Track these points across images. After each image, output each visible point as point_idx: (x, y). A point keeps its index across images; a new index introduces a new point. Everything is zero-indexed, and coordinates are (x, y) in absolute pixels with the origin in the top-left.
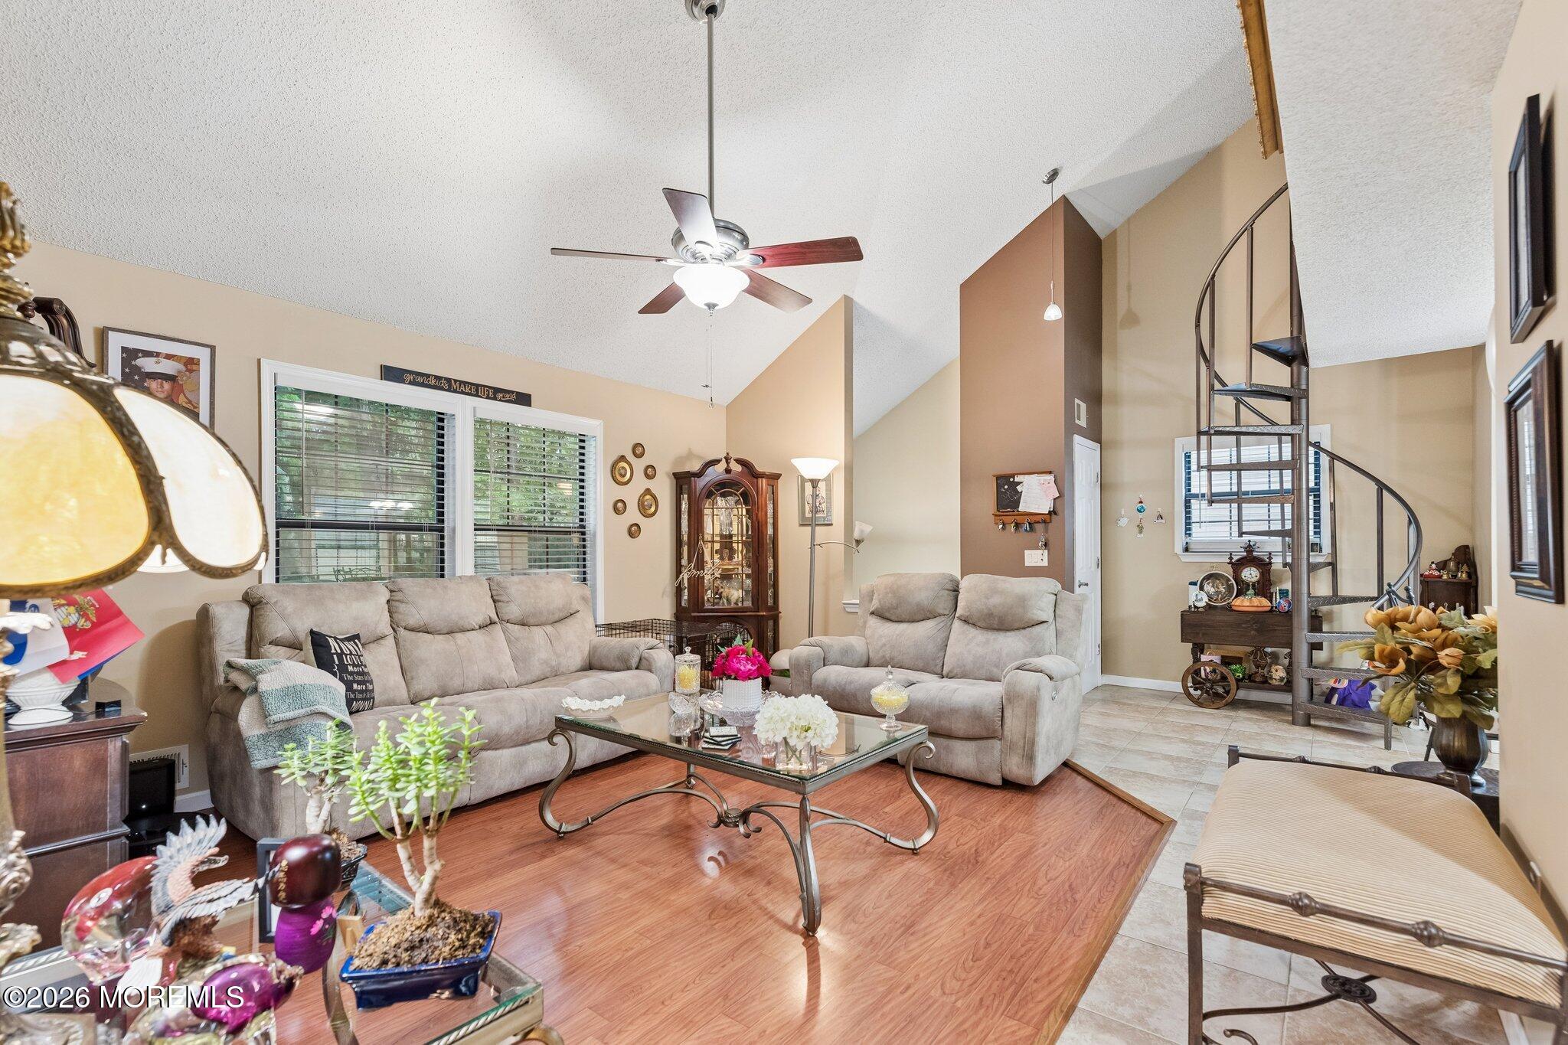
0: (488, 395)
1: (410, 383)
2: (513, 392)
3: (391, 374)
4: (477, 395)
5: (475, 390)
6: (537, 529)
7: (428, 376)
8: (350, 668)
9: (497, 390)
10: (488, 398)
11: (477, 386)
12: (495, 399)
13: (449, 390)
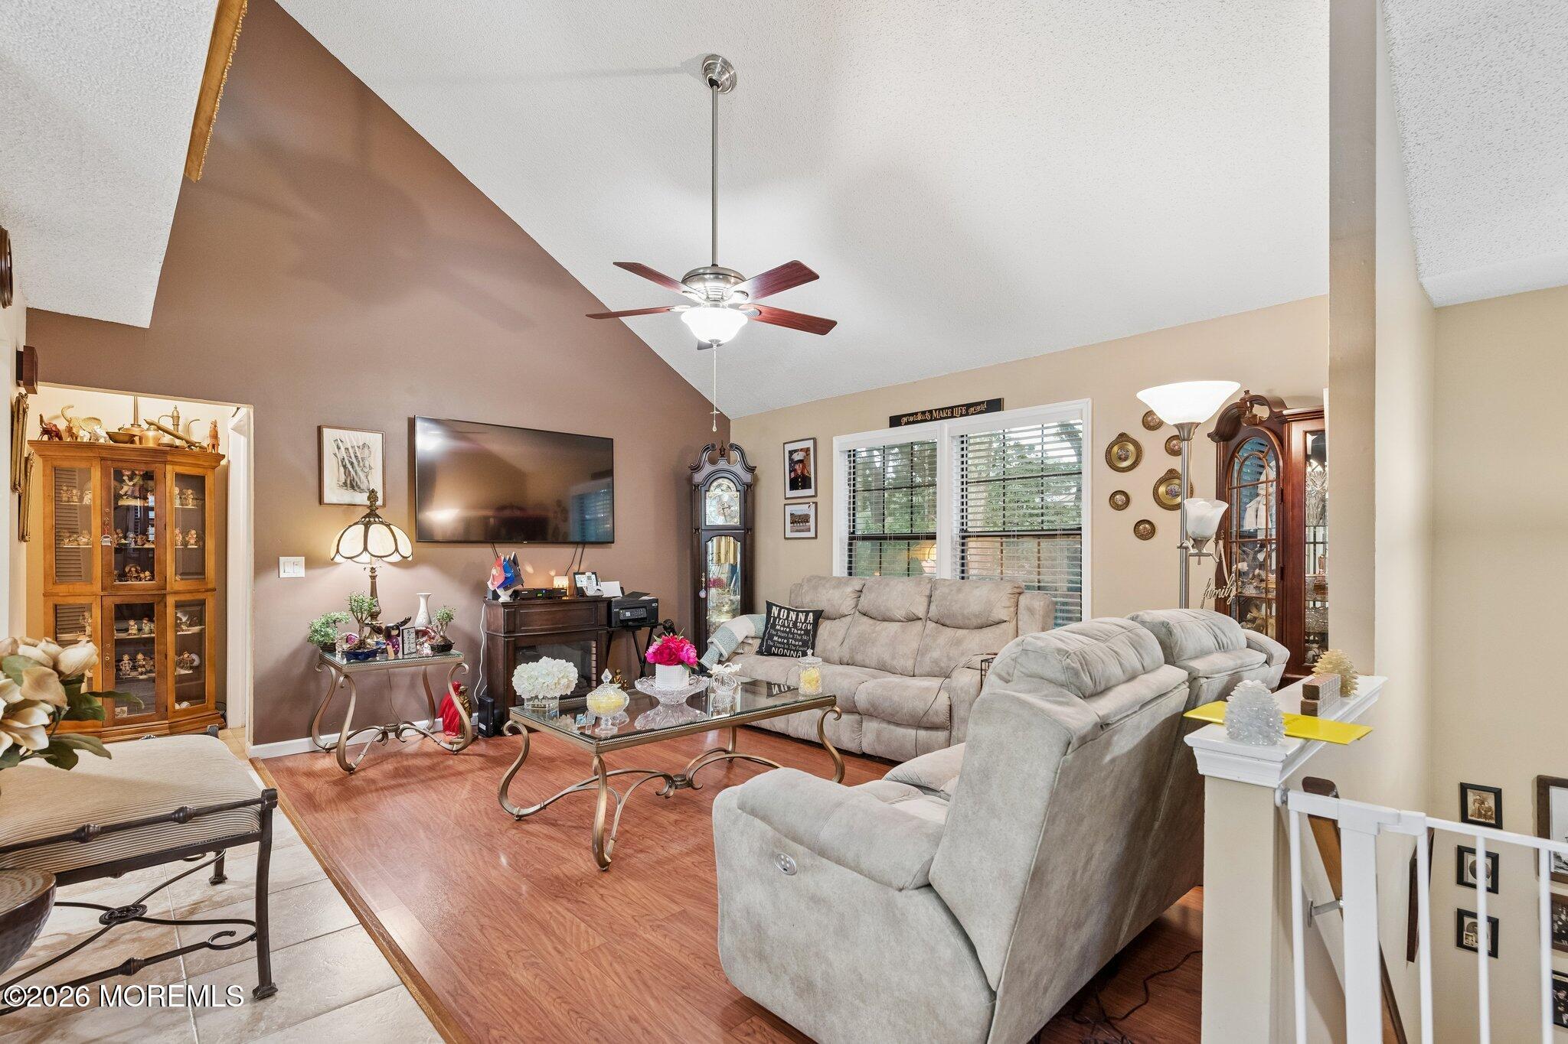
0: (961, 414)
1: (906, 424)
2: (983, 402)
3: (895, 421)
4: (952, 417)
5: (950, 412)
6: (1016, 533)
7: (916, 414)
8: (778, 627)
9: (969, 406)
10: (962, 415)
11: (952, 408)
12: (967, 414)
13: (931, 420)
